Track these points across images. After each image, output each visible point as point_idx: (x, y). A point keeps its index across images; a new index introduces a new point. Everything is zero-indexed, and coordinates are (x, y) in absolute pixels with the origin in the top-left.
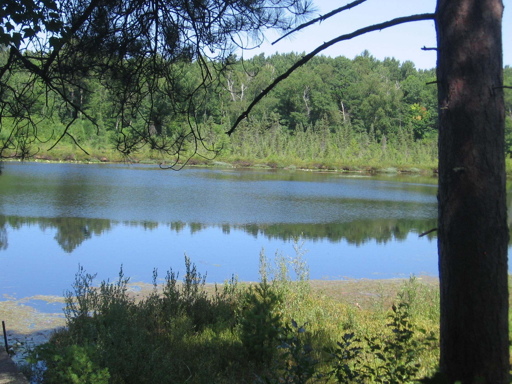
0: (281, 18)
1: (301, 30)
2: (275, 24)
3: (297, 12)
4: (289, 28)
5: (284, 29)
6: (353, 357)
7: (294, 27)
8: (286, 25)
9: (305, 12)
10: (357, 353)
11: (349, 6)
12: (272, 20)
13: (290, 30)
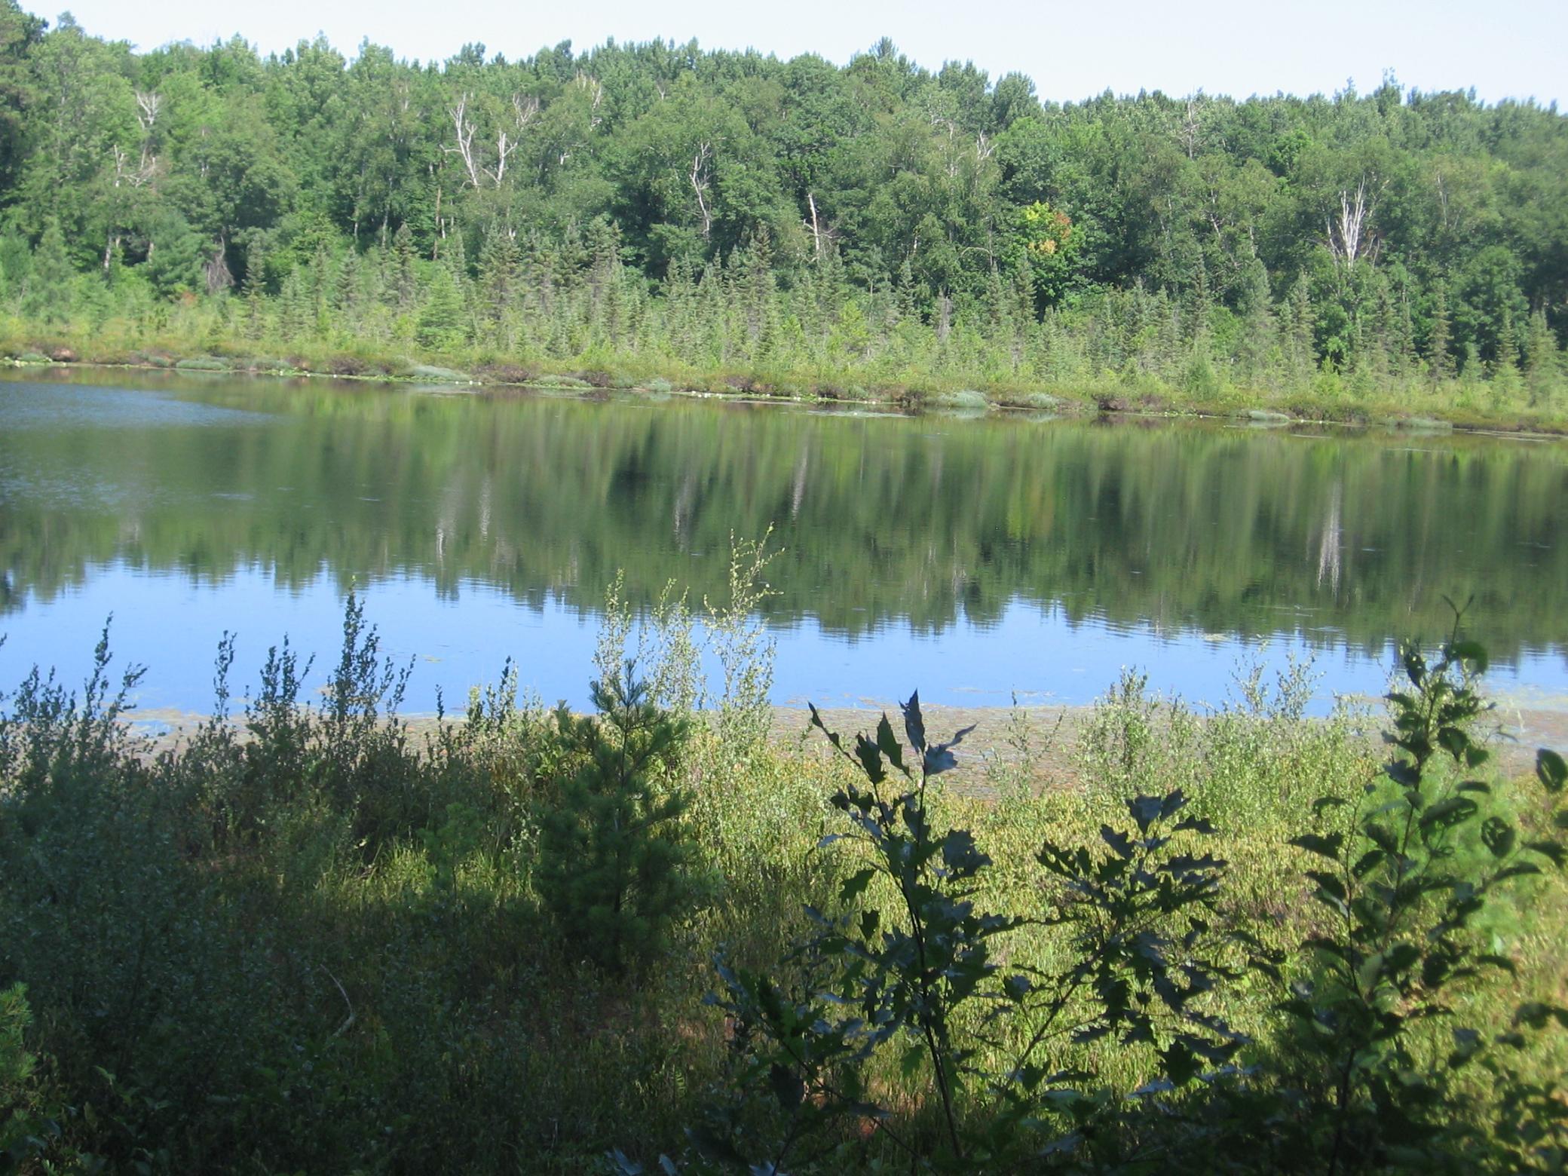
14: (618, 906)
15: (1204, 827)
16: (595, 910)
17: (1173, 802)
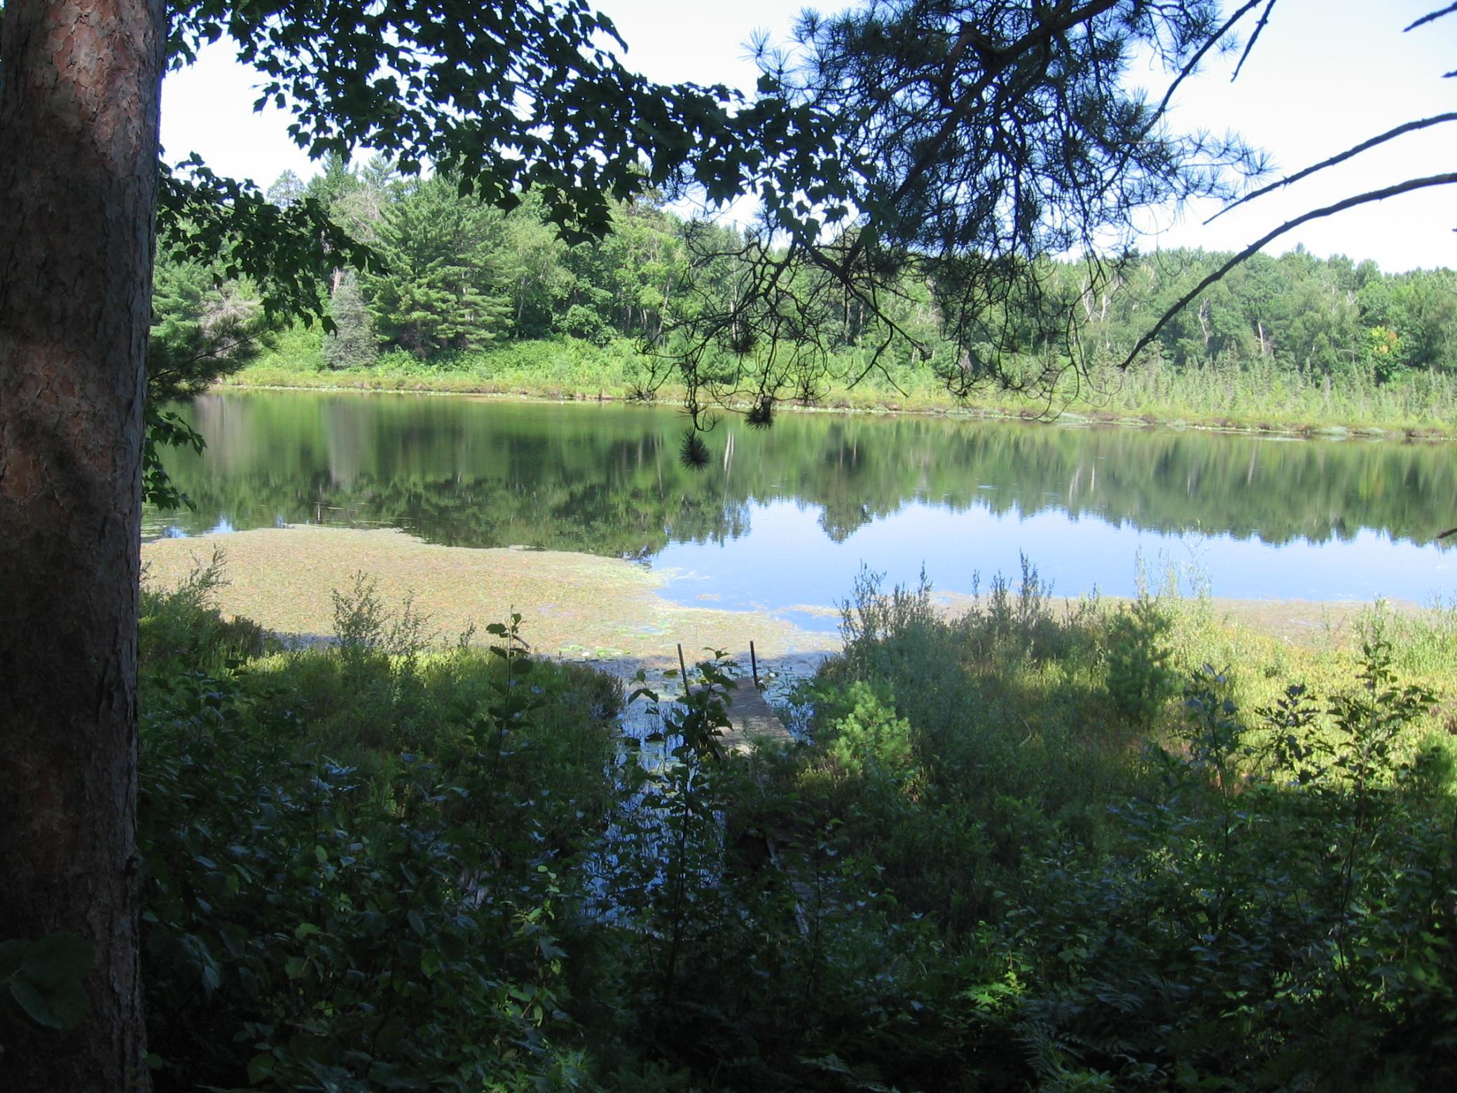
0: (1219, 181)
1: (1252, 200)
2: (1210, 191)
3: (1247, 170)
4: (1233, 197)
5: (1225, 200)
6: (1304, 723)
7: (1241, 195)
8: (1227, 194)
9: (1260, 170)
10: (1310, 717)
11: (1333, 161)
12: (1206, 186)
13: (1234, 201)
14: (1140, 695)
15: (1313, 698)
16: (1130, 697)
17: (1302, 689)
